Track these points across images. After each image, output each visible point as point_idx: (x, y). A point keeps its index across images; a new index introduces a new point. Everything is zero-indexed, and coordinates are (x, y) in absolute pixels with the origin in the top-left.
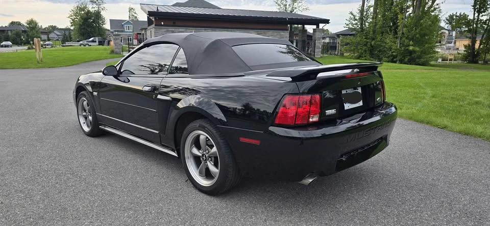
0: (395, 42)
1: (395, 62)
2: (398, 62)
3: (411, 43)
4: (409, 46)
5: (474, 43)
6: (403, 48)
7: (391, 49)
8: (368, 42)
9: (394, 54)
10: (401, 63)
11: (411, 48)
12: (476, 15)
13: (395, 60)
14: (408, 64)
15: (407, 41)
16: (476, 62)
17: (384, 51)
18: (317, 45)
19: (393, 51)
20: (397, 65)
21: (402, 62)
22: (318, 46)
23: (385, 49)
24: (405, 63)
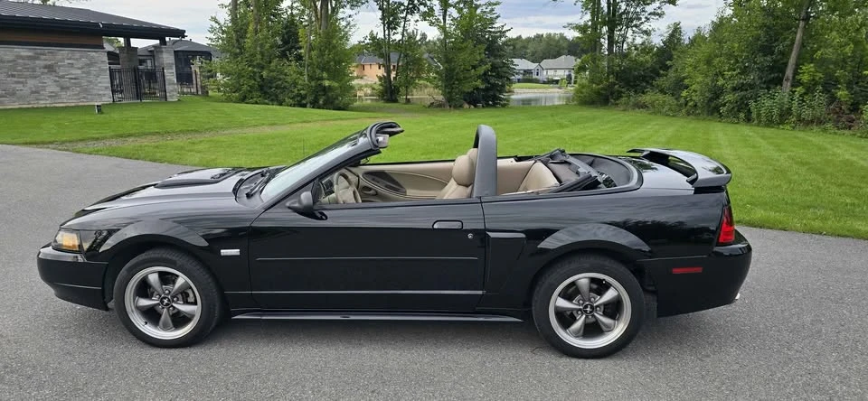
0: (301, 74)
1: (304, 106)
2: (308, 105)
3: (325, 75)
4: (322, 79)
5: (389, 72)
6: (313, 84)
7: (295, 84)
8: (254, 73)
9: (302, 92)
10: (313, 107)
11: (327, 83)
12: (387, 32)
13: (304, 102)
14: (323, 108)
15: (318, 71)
16: (395, 101)
17: (285, 87)
18: (167, 78)
19: (300, 87)
20: (309, 111)
21: (315, 105)
22: (170, 80)
23: (286, 84)
24: (319, 108)
